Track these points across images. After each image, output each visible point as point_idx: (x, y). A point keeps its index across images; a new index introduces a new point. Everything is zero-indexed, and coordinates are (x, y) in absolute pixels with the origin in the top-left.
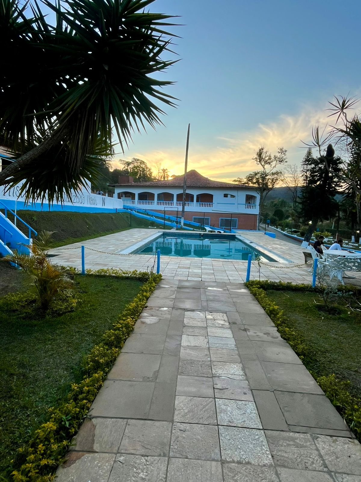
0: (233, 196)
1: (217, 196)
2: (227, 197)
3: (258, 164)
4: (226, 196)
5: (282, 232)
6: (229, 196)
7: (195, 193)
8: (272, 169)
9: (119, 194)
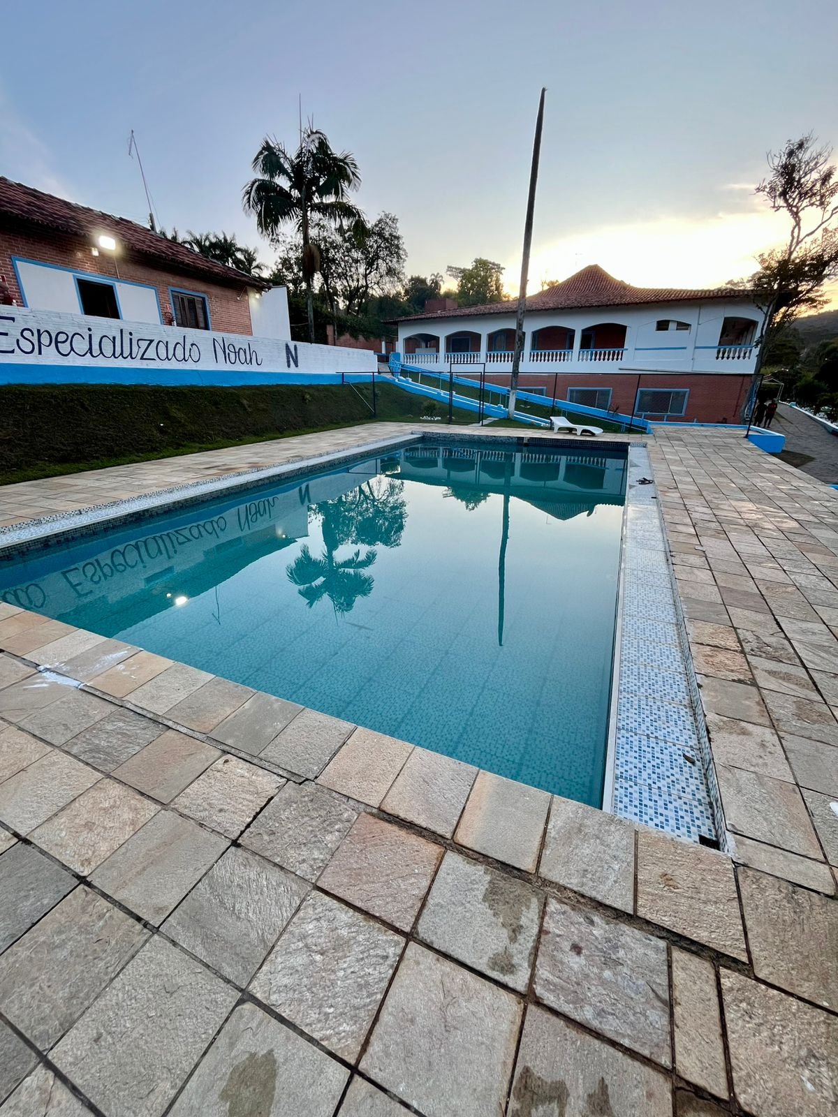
0: (683, 326)
1: (639, 328)
2: (667, 329)
3: (778, 208)
4: (662, 326)
5: (829, 423)
6: (672, 326)
7: (578, 324)
8: (827, 215)
9: (408, 340)
